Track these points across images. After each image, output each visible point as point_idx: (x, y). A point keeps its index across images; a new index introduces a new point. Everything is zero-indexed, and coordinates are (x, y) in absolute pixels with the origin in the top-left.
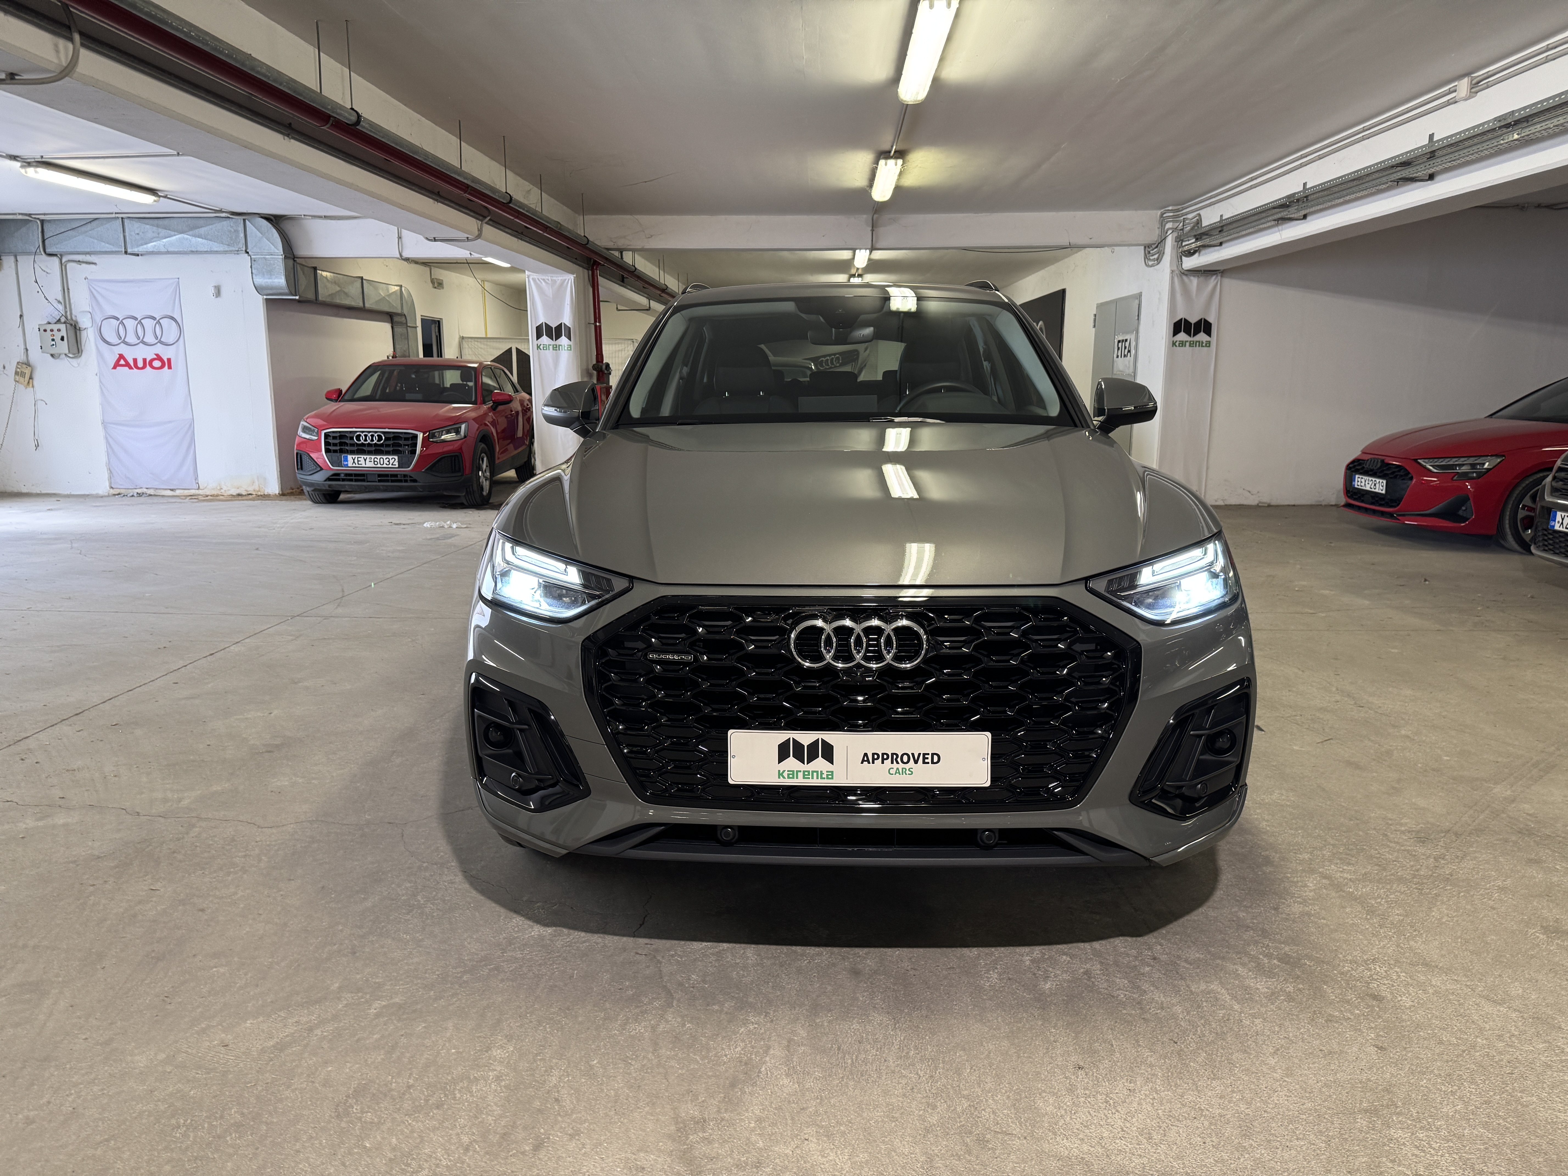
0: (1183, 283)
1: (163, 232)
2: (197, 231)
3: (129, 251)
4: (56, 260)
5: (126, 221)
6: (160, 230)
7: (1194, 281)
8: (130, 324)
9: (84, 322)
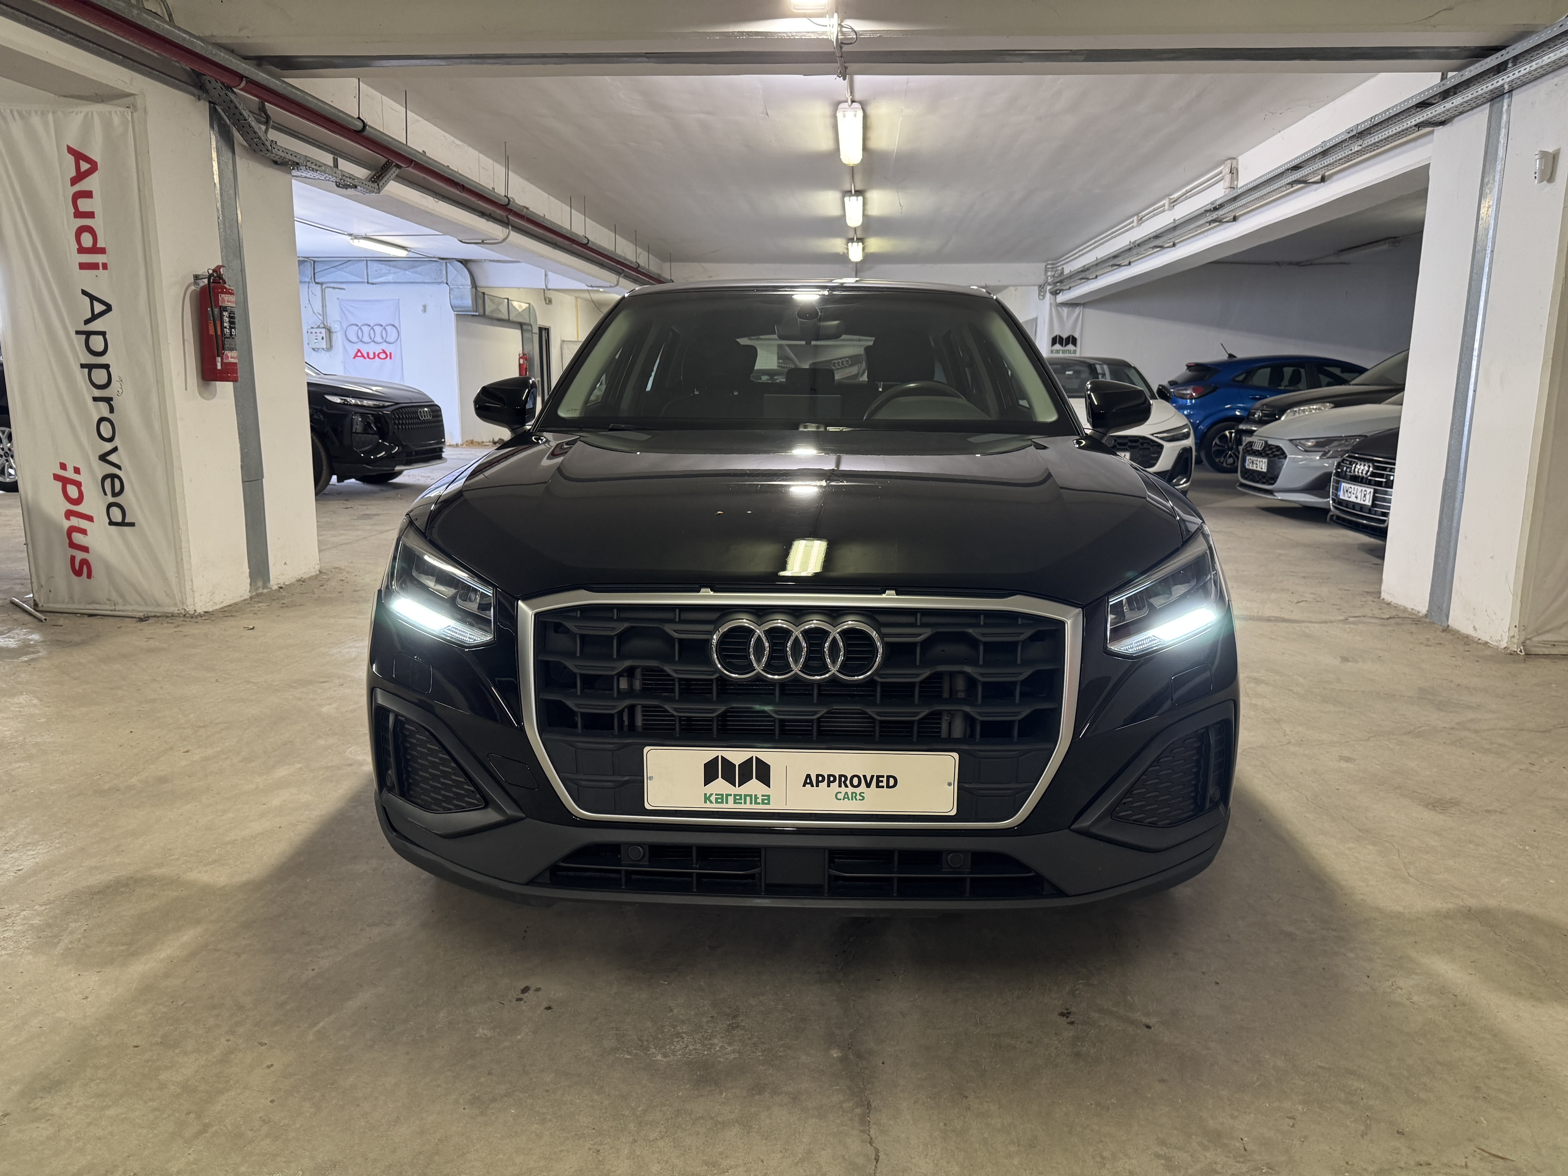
0: (1058, 312)
1: (393, 270)
2: (414, 269)
3: (370, 282)
4: (319, 286)
5: (369, 262)
6: (391, 268)
7: (1065, 310)
8: (366, 329)
9: (335, 327)
